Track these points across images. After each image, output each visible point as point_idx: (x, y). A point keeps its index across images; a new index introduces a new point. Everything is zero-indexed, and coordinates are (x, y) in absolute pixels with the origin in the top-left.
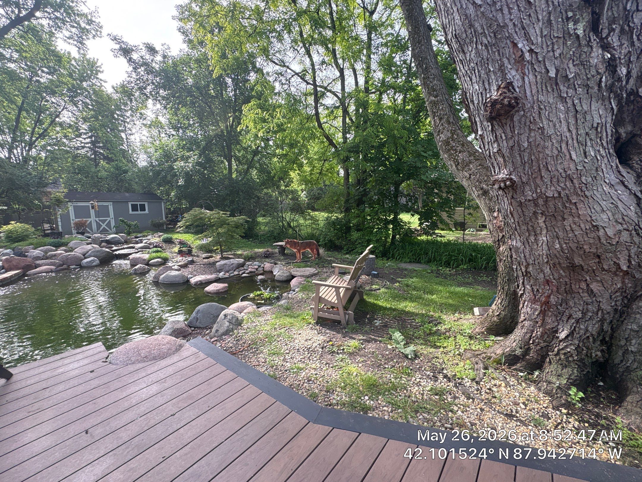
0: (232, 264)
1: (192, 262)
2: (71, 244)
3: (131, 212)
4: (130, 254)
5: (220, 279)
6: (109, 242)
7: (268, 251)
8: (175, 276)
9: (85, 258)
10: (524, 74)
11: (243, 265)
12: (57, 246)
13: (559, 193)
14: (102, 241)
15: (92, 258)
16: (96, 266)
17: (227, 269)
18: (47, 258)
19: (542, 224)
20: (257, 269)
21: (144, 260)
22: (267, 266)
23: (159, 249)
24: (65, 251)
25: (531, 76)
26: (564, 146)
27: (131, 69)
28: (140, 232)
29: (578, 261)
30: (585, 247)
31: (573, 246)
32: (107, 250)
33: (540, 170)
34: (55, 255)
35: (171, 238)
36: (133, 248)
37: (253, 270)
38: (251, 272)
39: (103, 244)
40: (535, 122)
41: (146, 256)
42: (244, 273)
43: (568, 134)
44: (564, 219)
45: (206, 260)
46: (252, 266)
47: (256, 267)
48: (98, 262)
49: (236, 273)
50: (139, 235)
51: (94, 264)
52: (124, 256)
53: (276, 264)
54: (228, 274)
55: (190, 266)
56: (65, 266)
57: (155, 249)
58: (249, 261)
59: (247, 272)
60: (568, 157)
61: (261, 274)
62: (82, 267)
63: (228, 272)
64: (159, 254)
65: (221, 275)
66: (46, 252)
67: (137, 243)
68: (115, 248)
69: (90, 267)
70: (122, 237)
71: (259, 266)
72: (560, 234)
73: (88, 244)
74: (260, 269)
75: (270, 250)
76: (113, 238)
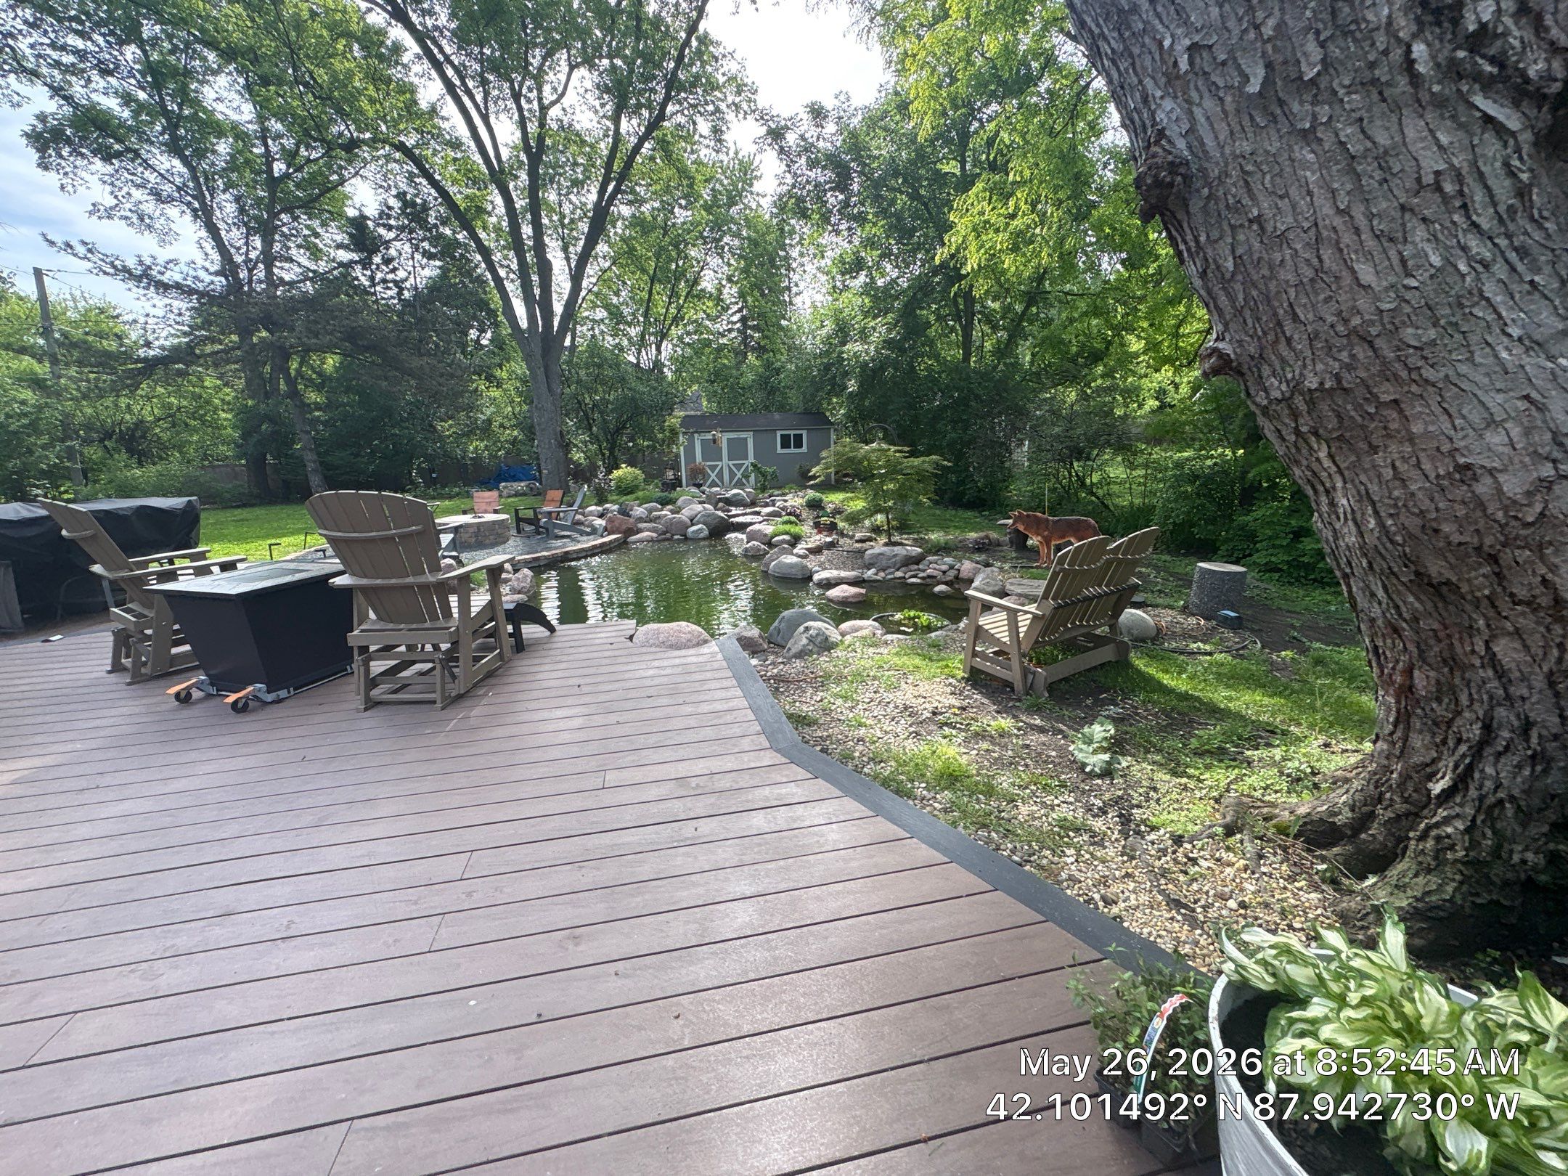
0: (900, 556)
1: (831, 545)
2: (679, 503)
3: (779, 450)
4: (751, 524)
5: (864, 581)
6: (729, 502)
7: (987, 537)
8: (791, 566)
9: (693, 525)
10: (1189, 102)
11: (918, 560)
12: (664, 503)
13: (1338, 378)
14: (720, 500)
15: (700, 526)
16: (704, 539)
17: (884, 563)
18: (650, 521)
19: (1327, 463)
20: (944, 572)
21: (766, 535)
22: (967, 566)
23: (793, 518)
24: (673, 512)
25: (1209, 103)
26: (1327, 254)
27: (784, 167)
28: (779, 488)
29: (1437, 568)
30: (1446, 528)
31: (1413, 523)
32: (722, 514)
33: (1279, 324)
34: (659, 517)
35: (821, 500)
36: (758, 513)
37: (936, 573)
38: (929, 577)
39: (721, 505)
40: (1238, 208)
41: (768, 529)
42: (915, 576)
43: (1338, 222)
44: (1374, 449)
45: (858, 545)
46: (936, 566)
47: (944, 567)
48: (706, 532)
49: (899, 574)
50: (777, 492)
51: (702, 535)
52: (741, 527)
53: (987, 565)
54: (882, 574)
55: (825, 552)
56: (668, 535)
57: (786, 518)
58: (936, 554)
59: (922, 575)
60: (1347, 280)
61: (946, 583)
62: (686, 539)
63: (884, 570)
64: (787, 527)
65: (870, 573)
66: (650, 511)
67: (766, 505)
68: (734, 512)
69: (696, 540)
70: (748, 494)
71: (952, 567)
72: (1373, 488)
73: (700, 503)
74: (952, 573)
75: (994, 535)
76: (735, 495)
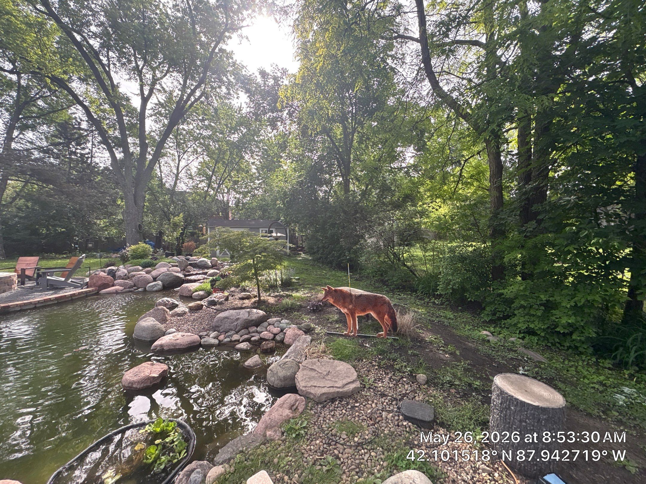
0: (238, 319)
2: (157, 266)
9: (154, 281)
12: (147, 266)
14: (190, 264)
15: (158, 282)
18: (127, 278)
20: (272, 336)
21: (190, 290)
22: (290, 332)
24: (148, 272)
32: (178, 274)
34: (133, 276)
37: (266, 337)
38: (258, 340)
39: (189, 267)
41: (194, 286)
46: (272, 328)
47: (277, 331)
48: (160, 287)
49: (235, 337)
53: (309, 331)
54: (222, 336)
55: (202, 310)
56: (133, 288)
58: (280, 315)
62: (144, 291)
63: (225, 333)
64: (205, 285)
65: (210, 337)
66: (131, 272)
68: (191, 273)
69: (149, 292)
71: (282, 331)
73: (173, 266)
74: (277, 338)
76: (203, 261)
